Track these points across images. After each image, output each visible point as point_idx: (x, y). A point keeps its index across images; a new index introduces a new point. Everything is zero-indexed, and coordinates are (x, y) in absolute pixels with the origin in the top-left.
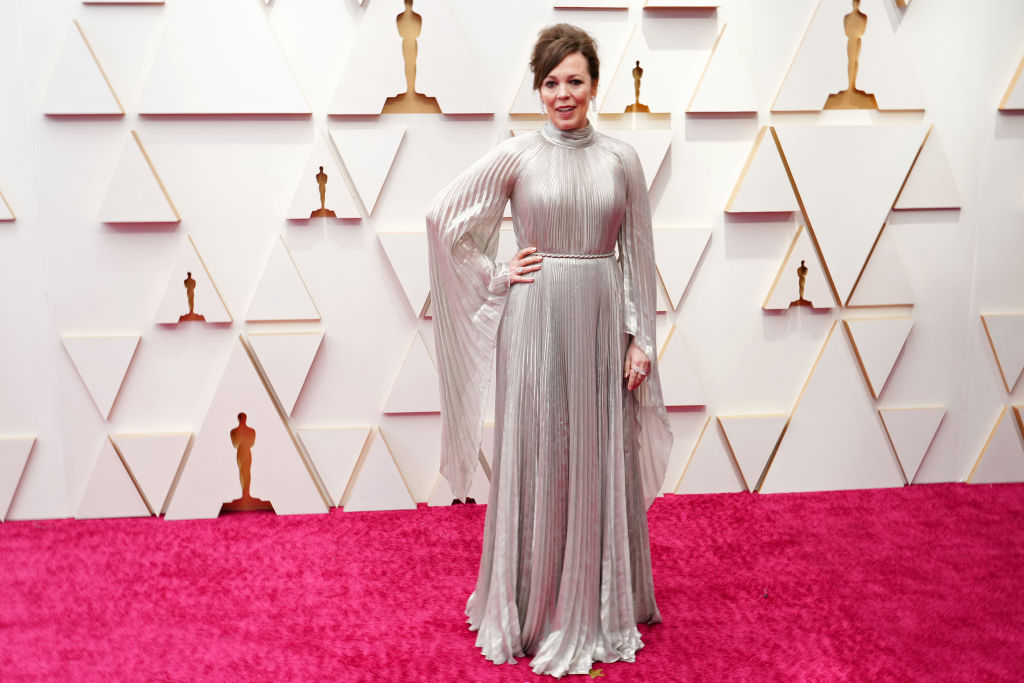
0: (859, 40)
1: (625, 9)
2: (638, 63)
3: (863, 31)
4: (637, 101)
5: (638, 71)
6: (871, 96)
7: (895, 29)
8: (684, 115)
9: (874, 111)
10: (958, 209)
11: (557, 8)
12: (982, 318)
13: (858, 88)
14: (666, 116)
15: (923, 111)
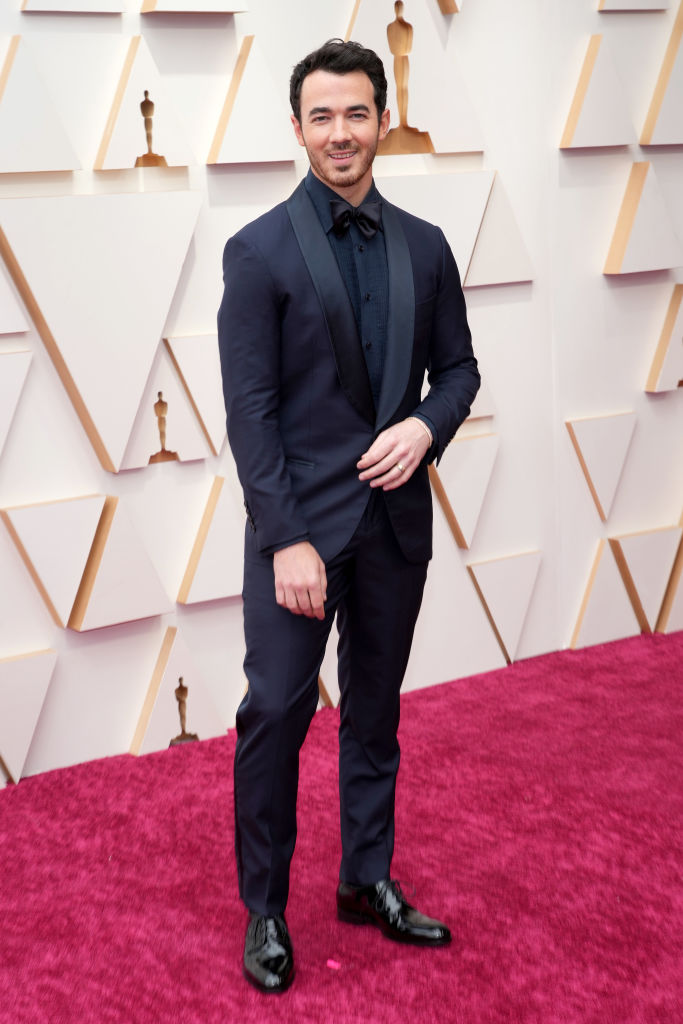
0: (406, 58)
1: (117, 15)
2: (146, 93)
3: (408, 46)
4: (150, 150)
5: (147, 106)
6: (425, 135)
7: (444, 41)
8: (204, 169)
9: (427, 156)
10: (529, 282)
11: (26, 13)
12: (569, 426)
13: (411, 124)
14: (182, 170)
15: (481, 153)
